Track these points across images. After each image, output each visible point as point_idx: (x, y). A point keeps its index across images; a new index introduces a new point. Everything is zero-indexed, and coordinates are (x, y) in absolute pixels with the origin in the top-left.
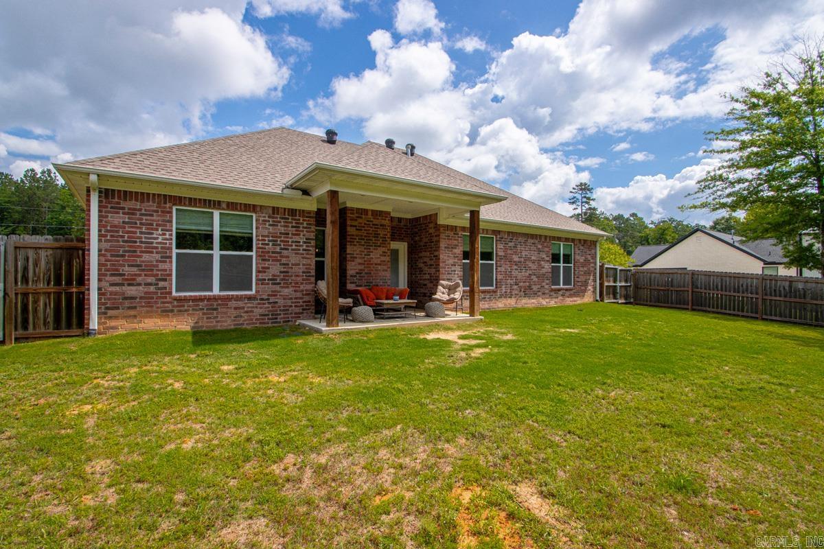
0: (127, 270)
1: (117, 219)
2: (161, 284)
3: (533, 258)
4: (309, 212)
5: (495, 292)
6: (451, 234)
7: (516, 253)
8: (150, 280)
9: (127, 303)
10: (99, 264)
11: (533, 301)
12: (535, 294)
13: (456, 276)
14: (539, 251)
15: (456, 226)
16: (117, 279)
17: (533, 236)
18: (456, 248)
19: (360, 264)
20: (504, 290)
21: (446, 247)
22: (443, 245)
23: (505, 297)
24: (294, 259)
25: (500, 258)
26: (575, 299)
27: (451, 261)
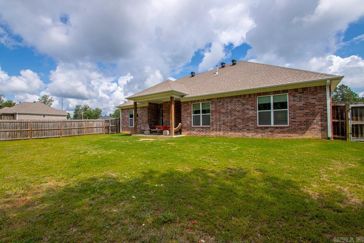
0: (124, 122)
1: (123, 114)
2: (127, 125)
3: (237, 109)
4: (146, 106)
5: (209, 128)
6: (186, 105)
7: (223, 108)
8: (126, 124)
9: (124, 128)
10: (122, 122)
11: (238, 133)
12: (240, 130)
13: (188, 121)
14: (243, 104)
15: (188, 101)
16: (123, 124)
17: (236, 97)
18: (188, 110)
19: (166, 119)
20: (215, 127)
21: (184, 110)
22: (182, 109)
23: (216, 131)
24: (144, 119)
25: (213, 112)
26: (289, 135)
27: (186, 115)
